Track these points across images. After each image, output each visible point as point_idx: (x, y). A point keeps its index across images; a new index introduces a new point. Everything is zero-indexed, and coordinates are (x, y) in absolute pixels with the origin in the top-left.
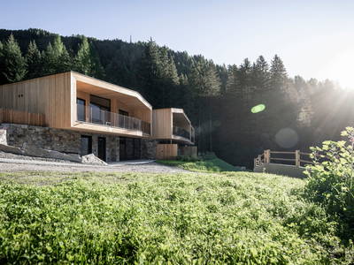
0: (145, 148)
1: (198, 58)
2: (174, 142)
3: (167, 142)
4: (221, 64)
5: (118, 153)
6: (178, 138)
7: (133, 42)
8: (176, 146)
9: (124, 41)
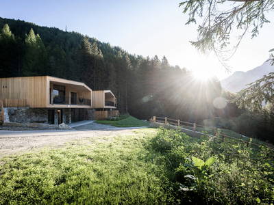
0: (87, 114)
1: (117, 49)
2: (105, 109)
3: (101, 109)
4: (132, 54)
5: (70, 118)
6: (107, 107)
7: (68, 31)
8: (106, 112)
9: (60, 29)
